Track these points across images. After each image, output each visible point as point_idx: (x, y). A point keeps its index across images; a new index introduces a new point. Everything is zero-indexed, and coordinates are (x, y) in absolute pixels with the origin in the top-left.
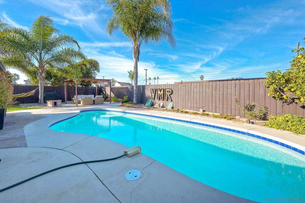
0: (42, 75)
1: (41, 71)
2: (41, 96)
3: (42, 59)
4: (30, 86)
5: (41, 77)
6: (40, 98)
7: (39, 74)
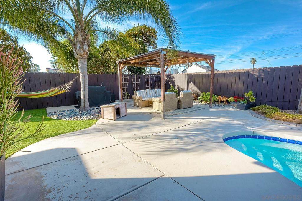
0: (84, 47)
1: (80, 39)
2: (84, 94)
3: (81, 10)
4: (60, 75)
5: (82, 52)
6: (82, 97)
7: (78, 46)
